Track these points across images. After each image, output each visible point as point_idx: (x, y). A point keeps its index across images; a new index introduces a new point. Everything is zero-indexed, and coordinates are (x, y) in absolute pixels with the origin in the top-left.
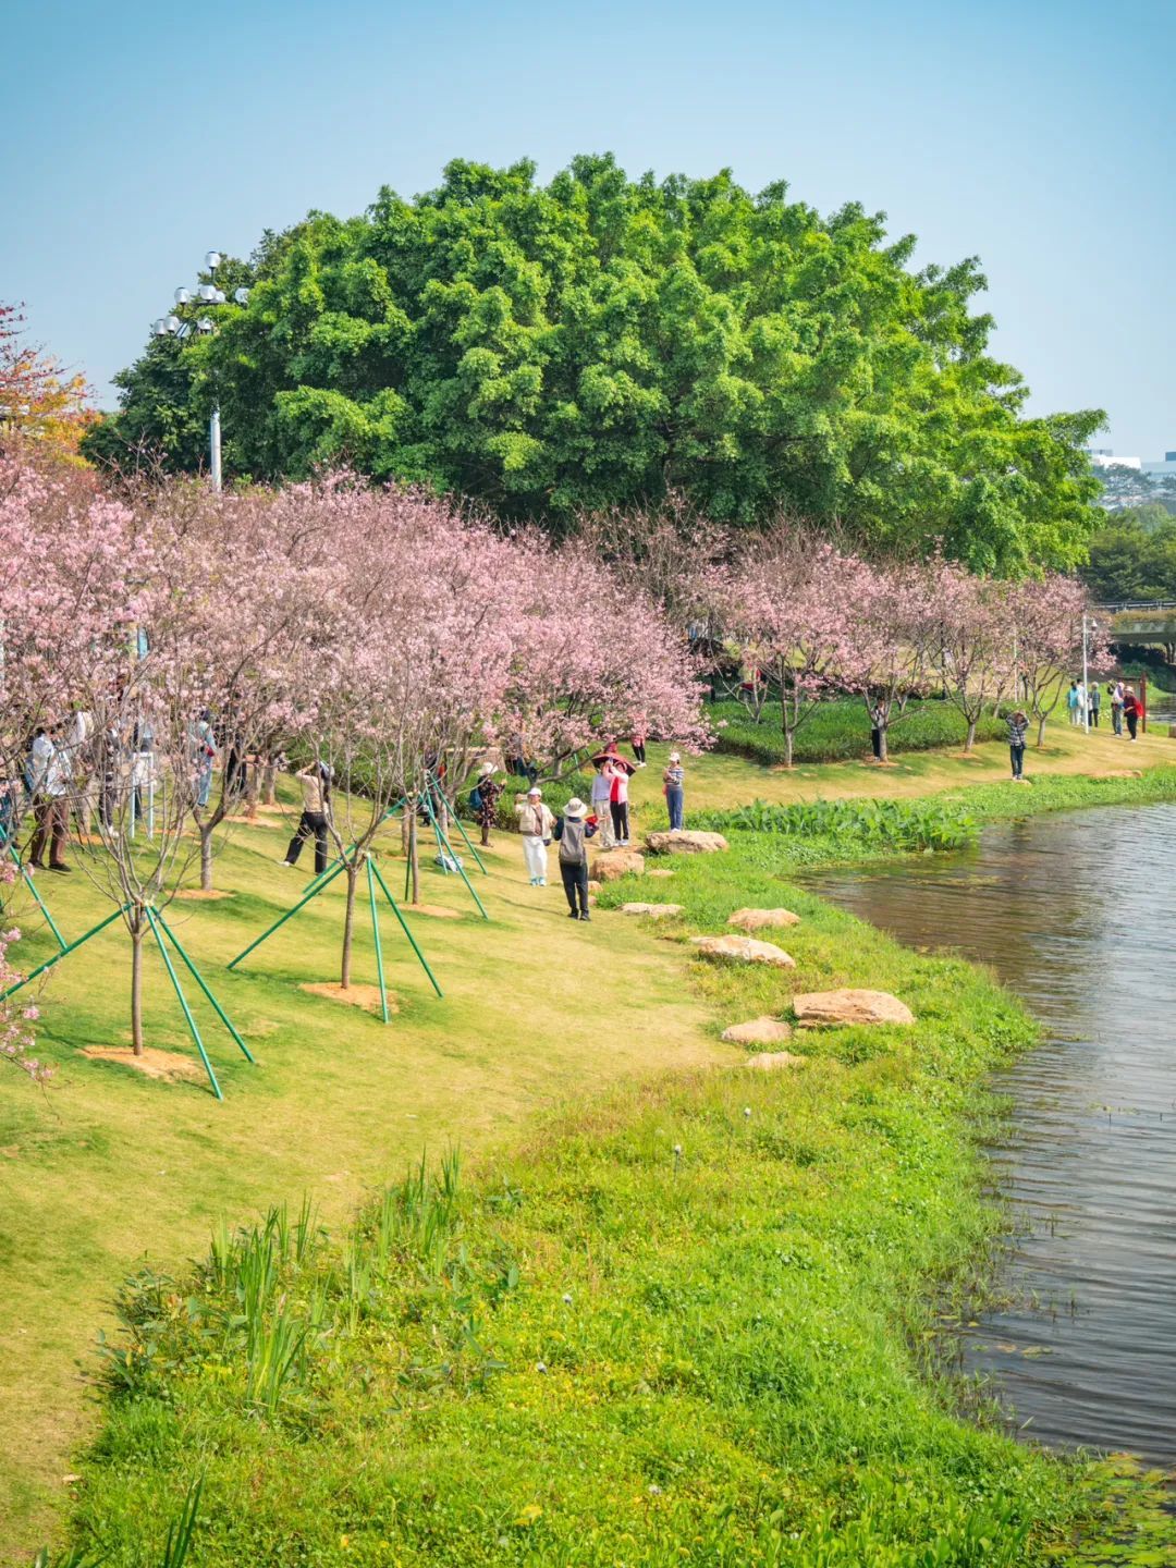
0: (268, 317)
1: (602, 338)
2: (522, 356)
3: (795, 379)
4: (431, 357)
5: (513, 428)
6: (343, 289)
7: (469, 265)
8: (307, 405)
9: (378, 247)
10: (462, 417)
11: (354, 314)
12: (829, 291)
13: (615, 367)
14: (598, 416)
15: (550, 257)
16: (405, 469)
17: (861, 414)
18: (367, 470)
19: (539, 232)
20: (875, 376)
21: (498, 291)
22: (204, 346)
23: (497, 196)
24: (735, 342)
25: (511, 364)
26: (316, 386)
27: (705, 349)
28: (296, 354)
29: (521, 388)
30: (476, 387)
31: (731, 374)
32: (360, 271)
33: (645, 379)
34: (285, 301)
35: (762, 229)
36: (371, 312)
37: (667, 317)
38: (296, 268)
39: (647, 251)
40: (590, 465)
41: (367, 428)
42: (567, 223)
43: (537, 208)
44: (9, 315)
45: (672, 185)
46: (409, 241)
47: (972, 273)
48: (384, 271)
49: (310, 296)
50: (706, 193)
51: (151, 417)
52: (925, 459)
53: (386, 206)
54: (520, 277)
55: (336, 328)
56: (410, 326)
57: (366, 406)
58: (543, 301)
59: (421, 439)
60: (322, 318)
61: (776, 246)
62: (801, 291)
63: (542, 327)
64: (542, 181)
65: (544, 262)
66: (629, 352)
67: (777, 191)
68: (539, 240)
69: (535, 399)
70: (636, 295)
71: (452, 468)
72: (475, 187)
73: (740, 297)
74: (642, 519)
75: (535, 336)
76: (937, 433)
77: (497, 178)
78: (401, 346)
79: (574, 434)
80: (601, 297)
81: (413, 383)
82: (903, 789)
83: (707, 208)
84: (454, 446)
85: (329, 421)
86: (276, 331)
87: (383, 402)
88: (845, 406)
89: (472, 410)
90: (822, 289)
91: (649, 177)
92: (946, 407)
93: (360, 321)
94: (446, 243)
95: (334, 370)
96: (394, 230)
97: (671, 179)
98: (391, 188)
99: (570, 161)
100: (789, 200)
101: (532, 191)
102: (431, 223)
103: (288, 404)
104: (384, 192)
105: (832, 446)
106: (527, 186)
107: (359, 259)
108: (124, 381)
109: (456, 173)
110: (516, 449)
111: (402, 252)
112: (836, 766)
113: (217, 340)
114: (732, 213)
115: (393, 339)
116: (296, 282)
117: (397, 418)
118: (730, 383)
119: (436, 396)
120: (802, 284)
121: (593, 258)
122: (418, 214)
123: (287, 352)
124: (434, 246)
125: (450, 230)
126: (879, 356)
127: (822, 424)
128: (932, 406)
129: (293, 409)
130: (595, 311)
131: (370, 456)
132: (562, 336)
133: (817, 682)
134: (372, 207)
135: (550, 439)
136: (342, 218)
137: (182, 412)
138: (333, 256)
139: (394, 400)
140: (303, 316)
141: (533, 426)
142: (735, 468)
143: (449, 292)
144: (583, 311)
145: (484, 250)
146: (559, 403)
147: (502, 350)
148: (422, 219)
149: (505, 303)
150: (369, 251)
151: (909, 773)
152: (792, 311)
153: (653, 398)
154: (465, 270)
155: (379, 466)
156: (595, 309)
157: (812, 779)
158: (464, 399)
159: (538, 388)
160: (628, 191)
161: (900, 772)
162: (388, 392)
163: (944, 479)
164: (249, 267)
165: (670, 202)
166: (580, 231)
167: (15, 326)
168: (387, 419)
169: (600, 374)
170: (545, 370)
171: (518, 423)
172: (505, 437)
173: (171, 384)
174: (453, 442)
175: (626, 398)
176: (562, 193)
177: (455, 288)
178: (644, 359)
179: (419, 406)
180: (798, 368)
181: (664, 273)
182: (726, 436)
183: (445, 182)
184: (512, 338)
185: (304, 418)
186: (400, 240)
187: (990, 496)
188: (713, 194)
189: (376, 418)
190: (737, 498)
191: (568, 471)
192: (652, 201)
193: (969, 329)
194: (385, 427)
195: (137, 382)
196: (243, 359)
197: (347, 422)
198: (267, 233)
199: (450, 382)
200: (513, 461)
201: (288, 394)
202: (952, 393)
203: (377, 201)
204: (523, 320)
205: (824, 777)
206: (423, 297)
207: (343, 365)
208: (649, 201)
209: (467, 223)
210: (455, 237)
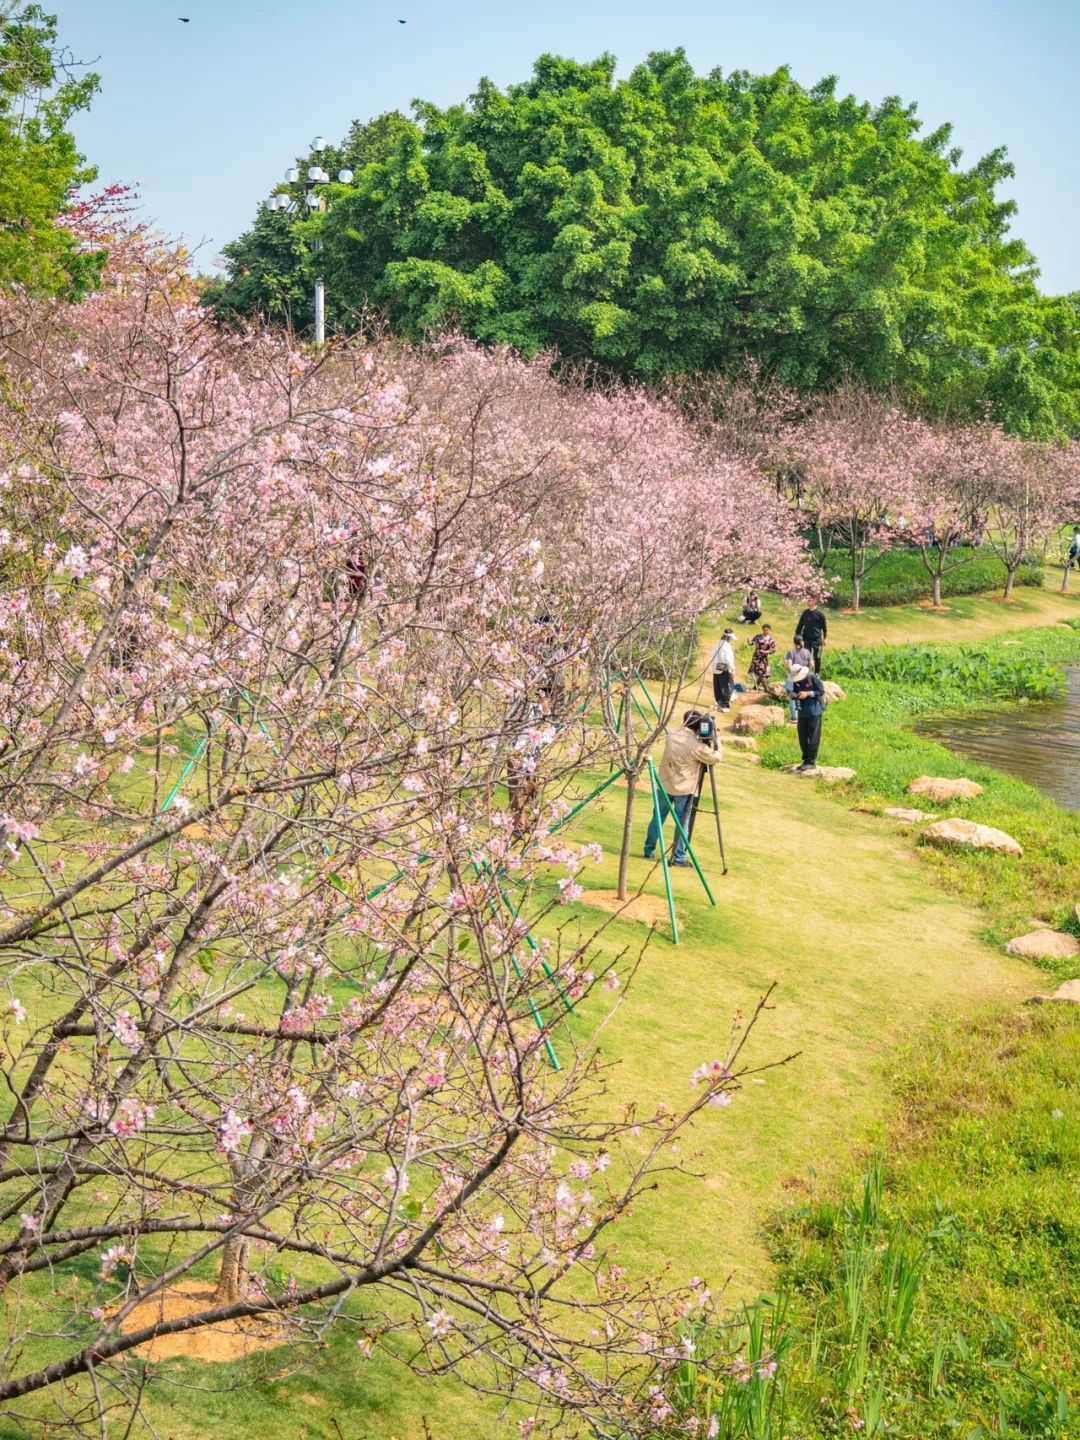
0: (377, 195)
1: (684, 218)
2: (612, 234)
3: (856, 257)
4: (525, 233)
5: (602, 299)
6: (445, 171)
7: (561, 150)
8: (415, 274)
9: (477, 133)
10: (557, 288)
11: (456, 193)
12: (882, 177)
13: (696, 245)
14: (679, 288)
15: (633, 144)
16: (505, 334)
17: (914, 290)
18: (473, 335)
19: (624, 121)
20: (927, 255)
21: (590, 173)
22: (318, 222)
23: (585, 87)
24: (803, 224)
25: (601, 241)
26: (423, 257)
27: (777, 229)
28: (402, 228)
29: (611, 262)
30: (570, 260)
31: (800, 253)
32: (462, 154)
33: (724, 256)
34: (394, 180)
35: (822, 120)
36: (471, 192)
37: (740, 201)
38: (405, 151)
39: (717, 139)
40: (672, 333)
41: (471, 297)
42: (648, 112)
43: (620, 100)
44: (126, 193)
45: (737, 80)
46: (505, 127)
47: (1002, 162)
48: (484, 154)
49: (417, 176)
50: (768, 88)
51: (259, 284)
52: (969, 334)
53: (486, 97)
54: (606, 161)
55: (440, 206)
56: (508, 205)
57: (470, 276)
58: (629, 183)
59: (516, 307)
60: (428, 196)
61: (837, 136)
62: (858, 178)
63: (627, 208)
64: (622, 74)
65: (628, 148)
66: (710, 232)
67: (828, 85)
68: (624, 128)
69: (622, 272)
70: (714, 178)
71: (545, 333)
72: (562, 80)
73: (808, 180)
74: (722, 382)
75: (623, 215)
76: (978, 309)
77: (582, 72)
78: (499, 222)
79: (658, 304)
80: (681, 180)
81: (510, 257)
82: (960, 632)
83: (768, 101)
84: (549, 314)
85: (436, 289)
86: (386, 207)
87: (484, 274)
88: (900, 283)
89: (566, 282)
90: (876, 175)
91: (716, 73)
92: (982, 284)
93: (462, 199)
94: (540, 129)
95: (439, 243)
96: (491, 118)
97: (736, 75)
98: (490, 79)
99: (646, 58)
100: (839, 96)
101: (614, 86)
102: (525, 111)
103: (399, 274)
104: (484, 83)
105: (889, 319)
106: (608, 79)
107: (460, 144)
108: (232, 252)
109: (545, 67)
110: (606, 318)
111: (499, 137)
112: (896, 609)
113: (330, 216)
114: (791, 105)
115: (492, 216)
116: (404, 164)
117: (497, 288)
118: (801, 262)
119: (533, 268)
120: (857, 171)
121: (671, 145)
122: (512, 104)
123: (395, 227)
124: (528, 133)
125: (544, 118)
126: (932, 237)
127: (880, 298)
128: (974, 284)
129: (403, 278)
130: (678, 193)
131: (473, 322)
132: (646, 216)
133: (889, 535)
134: (472, 97)
135: (634, 309)
136: (443, 107)
137: (286, 280)
138: (436, 141)
139: (493, 271)
140: (410, 194)
141: (621, 298)
142: (801, 338)
143: (545, 175)
144: (667, 193)
145: (575, 136)
146: (646, 277)
147: (593, 227)
148: (517, 107)
149: (597, 186)
150: (469, 137)
151: (961, 616)
152: (848, 194)
153: (732, 273)
154: (557, 155)
155: (482, 331)
156: (678, 191)
157: (878, 621)
158: (560, 271)
159: (626, 262)
160: (696, 84)
161: (952, 616)
162: (489, 264)
163: (985, 351)
164: (340, 153)
165: (734, 97)
166: (660, 120)
167: (132, 203)
168: (488, 288)
169: (684, 251)
170: (633, 245)
171: (607, 294)
172: (595, 306)
173: (276, 255)
174: (548, 310)
175: (706, 272)
176: (640, 84)
177: (550, 171)
178: (722, 238)
179: (515, 277)
180: (858, 249)
181: (733, 160)
182: (793, 309)
183: (536, 75)
184: (603, 217)
185: (413, 286)
186: (498, 127)
187: (1026, 367)
188: (775, 88)
189: (477, 287)
190: (801, 364)
191: (653, 338)
192: (718, 95)
193: (995, 213)
194: (486, 296)
195: (242, 254)
196: (352, 233)
197: (453, 291)
198: (355, 123)
199: (547, 256)
200: (604, 328)
201: (398, 265)
202: (988, 272)
203: (476, 91)
204: (611, 200)
205: (888, 619)
206: (520, 179)
207: (447, 239)
208: (717, 94)
209: (558, 111)
210: (548, 125)
